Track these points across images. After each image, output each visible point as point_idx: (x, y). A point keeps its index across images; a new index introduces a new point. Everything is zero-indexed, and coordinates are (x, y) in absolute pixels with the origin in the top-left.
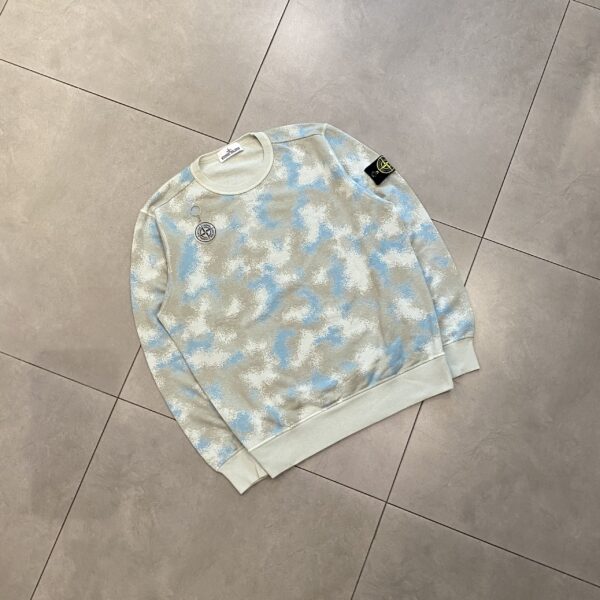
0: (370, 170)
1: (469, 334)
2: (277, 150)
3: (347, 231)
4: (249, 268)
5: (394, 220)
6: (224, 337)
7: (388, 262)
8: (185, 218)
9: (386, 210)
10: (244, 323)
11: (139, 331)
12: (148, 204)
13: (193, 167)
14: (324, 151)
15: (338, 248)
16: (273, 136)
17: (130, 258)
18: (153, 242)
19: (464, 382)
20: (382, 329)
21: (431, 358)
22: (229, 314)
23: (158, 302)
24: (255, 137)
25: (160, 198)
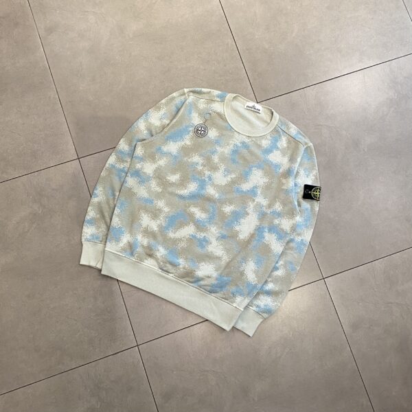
0: (308, 188)
1: (265, 315)
2: (276, 130)
3: (264, 202)
4: (201, 168)
5: (292, 222)
6: (154, 186)
7: (267, 238)
8: (200, 114)
9: (293, 214)
10: (170, 189)
11: (122, 140)
12: (191, 89)
13: (229, 96)
14: (296, 155)
15: (251, 205)
16: (281, 122)
17: (155, 104)
18: (174, 109)
19: (237, 334)
20: (228, 265)
21: (235, 305)
22: (168, 178)
23: (144, 137)
24: (272, 113)
25: (200, 93)
